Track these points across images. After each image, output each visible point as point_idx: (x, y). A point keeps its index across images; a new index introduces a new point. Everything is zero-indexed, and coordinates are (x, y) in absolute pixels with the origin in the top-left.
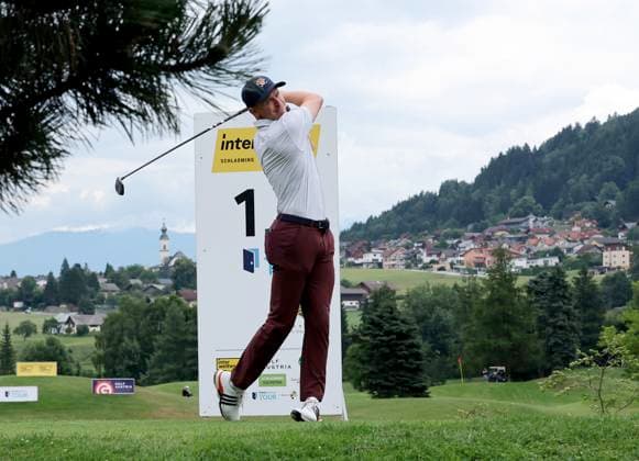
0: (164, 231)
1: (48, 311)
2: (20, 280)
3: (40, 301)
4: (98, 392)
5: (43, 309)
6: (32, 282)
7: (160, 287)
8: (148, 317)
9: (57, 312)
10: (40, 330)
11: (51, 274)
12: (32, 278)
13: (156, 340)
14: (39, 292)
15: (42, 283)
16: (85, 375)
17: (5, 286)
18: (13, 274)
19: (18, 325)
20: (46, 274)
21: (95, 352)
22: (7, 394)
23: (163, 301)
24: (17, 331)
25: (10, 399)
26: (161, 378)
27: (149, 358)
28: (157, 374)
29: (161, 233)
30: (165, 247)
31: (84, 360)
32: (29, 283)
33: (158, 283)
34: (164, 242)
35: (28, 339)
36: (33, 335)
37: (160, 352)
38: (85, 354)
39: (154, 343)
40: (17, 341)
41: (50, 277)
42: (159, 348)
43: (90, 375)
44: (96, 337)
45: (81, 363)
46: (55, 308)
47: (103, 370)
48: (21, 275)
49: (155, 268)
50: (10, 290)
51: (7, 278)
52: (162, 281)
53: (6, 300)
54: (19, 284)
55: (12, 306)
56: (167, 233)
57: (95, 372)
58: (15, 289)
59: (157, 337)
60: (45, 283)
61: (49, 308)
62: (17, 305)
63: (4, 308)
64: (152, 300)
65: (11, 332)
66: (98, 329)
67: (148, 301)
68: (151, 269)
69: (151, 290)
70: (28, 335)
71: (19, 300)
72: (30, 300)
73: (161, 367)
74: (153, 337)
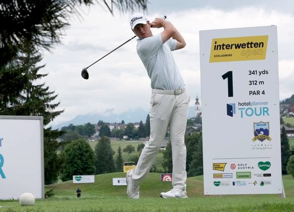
0: (197, 100)
1: (140, 140)
2: (126, 125)
3: (136, 135)
4: (164, 180)
5: (137, 139)
6: (132, 126)
7: (196, 128)
8: (189, 143)
9: (145, 141)
10: (136, 149)
11: (141, 122)
12: (132, 124)
13: (193, 154)
14: (135, 131)
15: (137, 126)
16: (158, 172)
17: (119, 128)
18: (123, 122)
19: (125, 147)
20: (139, 122)
21: (163, 160)
22: (119, 181)
23: (197, 135)
24: (125, 150)
25: (120, 184)
26: (196, 173)
27: (190, 163)
28: (195, 171)
29: (196, 101)
30: (198, 108)
31: (158, 164)
32: (131, 126)
33: (195, 126)
34: (197, 106)
35: (130, 154)
36: (133, 152)
37: (196, 160)
38: (158, 161)
39: (193, 156)
40: (125, 155)
41: (141, 123)
42: (195, 158)
43: (161, 172)
44: (164, 153)
45: (156, 166)
46: (144, 138)
47: (167, 170)
48: (126, 123)
49: (193, 118)
50: (121, 130)
51: (120, 124)
52: (196, 125)
53: (120, 135)
54: (126, 127)
55: (122, 138)
56: (199, 101)
57: (163, 170)
58: (124, 130)
59: (194, 152)
60: (139, 126)
61: (140, 138)
62: (125, 137)
63: (119, 139)
64: (191, 134)
65: (122, 151)
66: (165, 149)
67: (190, 135)
68: (191, 119)
69: (191, 130)
70: (130, 152)
71: (125, 135)
72: (131, 135)
73: (196, 168)
74: (192, 153)
